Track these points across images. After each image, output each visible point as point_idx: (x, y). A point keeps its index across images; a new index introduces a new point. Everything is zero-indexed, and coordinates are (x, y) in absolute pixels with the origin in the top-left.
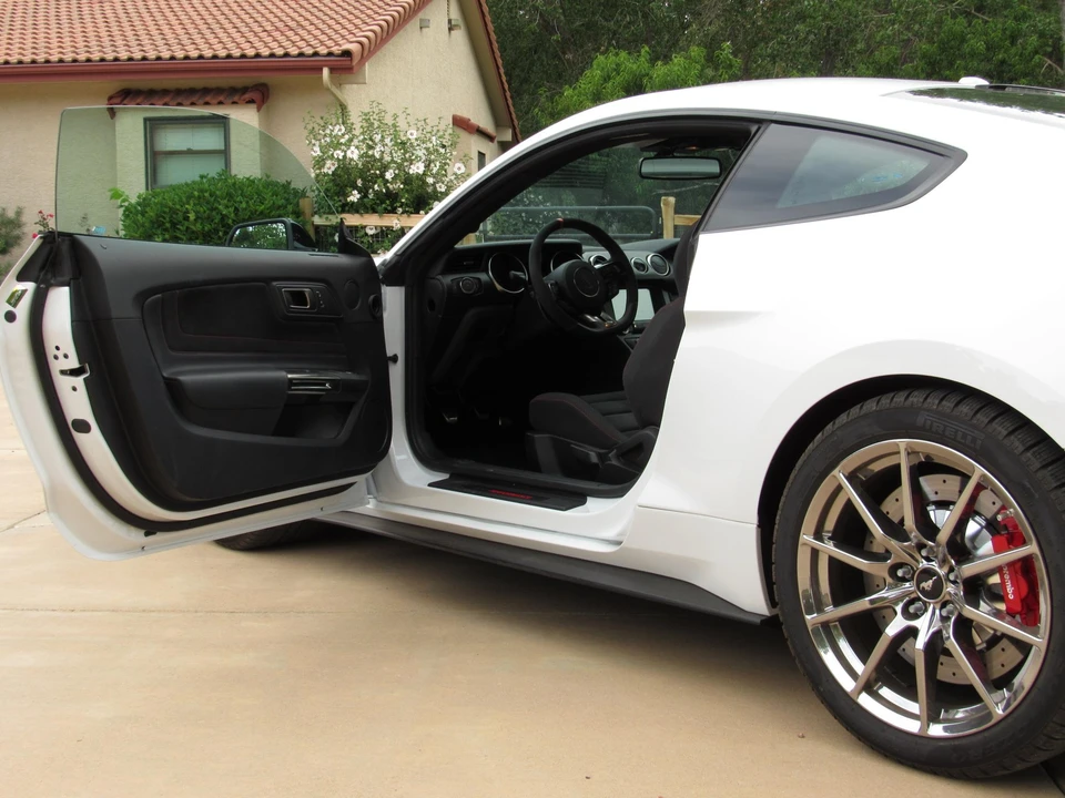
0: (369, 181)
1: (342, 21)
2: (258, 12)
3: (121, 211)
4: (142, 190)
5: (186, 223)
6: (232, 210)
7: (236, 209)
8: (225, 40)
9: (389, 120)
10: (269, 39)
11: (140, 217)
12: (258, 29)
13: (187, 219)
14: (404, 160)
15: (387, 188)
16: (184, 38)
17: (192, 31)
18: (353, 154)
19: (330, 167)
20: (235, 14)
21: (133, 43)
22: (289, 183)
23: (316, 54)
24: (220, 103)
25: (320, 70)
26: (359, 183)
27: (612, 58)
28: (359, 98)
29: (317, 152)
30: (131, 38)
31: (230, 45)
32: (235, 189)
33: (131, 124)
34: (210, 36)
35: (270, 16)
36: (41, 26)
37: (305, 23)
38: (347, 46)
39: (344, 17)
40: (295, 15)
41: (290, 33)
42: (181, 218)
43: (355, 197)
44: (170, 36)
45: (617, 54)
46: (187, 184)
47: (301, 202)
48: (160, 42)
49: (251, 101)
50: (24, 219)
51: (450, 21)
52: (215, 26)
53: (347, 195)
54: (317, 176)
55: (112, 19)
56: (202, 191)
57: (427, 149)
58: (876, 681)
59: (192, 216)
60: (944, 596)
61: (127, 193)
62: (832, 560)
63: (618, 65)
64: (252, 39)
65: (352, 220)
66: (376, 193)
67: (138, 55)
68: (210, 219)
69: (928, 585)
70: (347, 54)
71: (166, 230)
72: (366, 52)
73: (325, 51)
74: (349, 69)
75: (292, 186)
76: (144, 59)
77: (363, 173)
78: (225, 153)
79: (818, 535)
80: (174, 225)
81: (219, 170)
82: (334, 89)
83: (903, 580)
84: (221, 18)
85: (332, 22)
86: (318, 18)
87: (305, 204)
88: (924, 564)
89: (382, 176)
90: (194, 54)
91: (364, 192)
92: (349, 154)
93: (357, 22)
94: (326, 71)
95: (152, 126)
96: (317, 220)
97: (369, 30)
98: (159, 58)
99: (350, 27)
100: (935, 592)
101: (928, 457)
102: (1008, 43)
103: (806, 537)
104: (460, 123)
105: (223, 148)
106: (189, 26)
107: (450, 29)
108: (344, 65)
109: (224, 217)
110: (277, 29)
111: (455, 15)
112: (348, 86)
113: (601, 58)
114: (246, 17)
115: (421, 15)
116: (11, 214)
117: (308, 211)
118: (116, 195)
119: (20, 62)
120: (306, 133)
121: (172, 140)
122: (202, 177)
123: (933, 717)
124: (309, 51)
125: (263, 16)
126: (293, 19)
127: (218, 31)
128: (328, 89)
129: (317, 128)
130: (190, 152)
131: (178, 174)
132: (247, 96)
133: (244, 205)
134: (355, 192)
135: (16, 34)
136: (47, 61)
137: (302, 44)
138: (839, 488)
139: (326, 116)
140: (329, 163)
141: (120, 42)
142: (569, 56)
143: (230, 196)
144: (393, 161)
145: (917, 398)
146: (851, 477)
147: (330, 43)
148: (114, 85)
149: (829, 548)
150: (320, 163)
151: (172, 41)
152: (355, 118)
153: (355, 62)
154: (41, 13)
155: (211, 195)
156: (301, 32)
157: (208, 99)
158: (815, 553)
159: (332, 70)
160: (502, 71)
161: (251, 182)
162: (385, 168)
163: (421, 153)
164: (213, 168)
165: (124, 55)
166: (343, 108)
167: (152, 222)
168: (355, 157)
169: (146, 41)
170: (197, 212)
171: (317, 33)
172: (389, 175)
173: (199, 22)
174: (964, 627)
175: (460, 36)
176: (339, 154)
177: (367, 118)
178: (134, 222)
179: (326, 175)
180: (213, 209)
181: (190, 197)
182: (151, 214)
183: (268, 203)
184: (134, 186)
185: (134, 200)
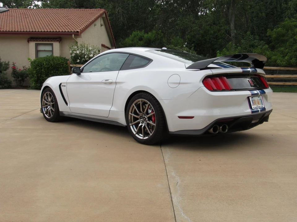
0: (81, 58)
1: (77, 25)
2: (60, 22)
3: (30, 62)
4: (35, 58)
5: (44, 65)
6: (53, 63)
7: (54, 63)
8: (53, 28)
9: (86, 46)
10: (61, 28)
11: (34, 64)
12: (59, 26)
13: (44, 64)
14: (89, 54)
15: (85, 60)
16: (44, 27)
17: (46, 25)
18: (78, 52)
19: (73, 55)
20: (55, 22)
21: (33, 28)
22: (65, 58)
23: (71, 32)
24: (51, 41)
25: (72, 35)
26: (80, 58)
27: (136, 32)
28: (80, 41)
29: (71, 52)
30: (33, 27)
31: (54, 29)
32: (54, 58)
33: (32, 45)
34: (49, 27)
35: (62, 23)
36: (13, 23)
37: (69, 25)
38: (78, 30)
39: (78, 24)
40: (67, 23)
41: (66, 27)
42: (43, 64)
43: (78, 61)
44: (41, 26)
45: (137, 32)
46: (44, 57)
47: (68, 61)
48: (39, 28)
49: (58, 41)
50: (10, 63)
51: (101, 24)
52: (50, 25)
53: (77, 60)
54: (71, 56)
55: (29, 22)
56: (47, 59)
57: (94, 52)
58: (138, 132)
59: (45, 64)
60: (146, 120)
61: (31, 59)
62: (133, 116)
63: (138, 34)
64: (58, 28)
65: (78, 66)
66: (83, 60)
67: (34, 30)
68: (49, 64)
69: (144, 119)
70: (78, 32)
71: (40, 67)
72: (82, 31)
73: (73, 31)
74: (78, 35)
75: (66, 58)
76: (35, 31)
77: (80, 56)
78: (52, 51)
79: (131, 113)
80: (41, 65)
81: (51, 55)
82: (75, 39)
83: (142, 118)
84: (52, 23)
85: (75, 25)
86: (72, 24)
87: (68, 62)
88: (144, 116)
89: (84, 57)
90: (43, 31)
91: (80, 60)
92: (77, 52)
93: (80, 25)
94: (73, 35)
95: (37, 45)
96: (71, 65)
97: (83, 26)
98: (41, 31)
99: (79, 26)
100: (145, 120)
101: (144, 101)
102: (218, 32)
103: (130, 113)
104: (103, 46)
105: (52, 50)
106: (45, 24)
107: (101, 26)
108: (77, 34)
109: (51, 64)
110: (64, 26)
111: (102, 23)
112: (78, 38)
113: (134, 32)
114: (57, 23)
115: (94, 23)
116: (7, 62)
117: (69, 63)
118: (29, 59)
119: (9, 31)
120: (69, 48)
121: (41, 48)
122: (47, 56)
123: (144, 137)
124: (70, 31)
125: (61, 23)
126: (67, 24)
127: (51, 26)
128: (74, 39)
129: (71, 47)
130: (45, 51)
131: (42, 55)
132: (57, 40)
133: (55, 62)
134: (79, 60)
135: (8, 25)
136: (15, 31)
137: (68, 29)
138: (134, 107)
139: (73, 44)
140: (73, 54)
141: (30, 27)
142: (128, 31)
143: (53, 60)
144: (87, 54)
145: (142, 93)
146: (135, 105)
147: (74, 29)
148: (29, 36)
149: (133, 115)
150: (71, 54)
151: (41, 28)
152: (79, 45)
153: (79, 33)
154: (13, 20)
155: (49, 60)
156: (68, 27)
157: (49, 40)
158: (131, 115)
159: (74, 35)
160: (113, 34)
161: (57, 57)
162: (85, 55)
163: (92, 53)
164: (49, 54)
165: (31, 30)
166: (77, 43)
167: (36, 65)
168: (78, 53)
169: (36, 27)
170: (46, 63)
171: (72, 27)
172: (86, 57)
173: (47, 23)
174: (148, 124)
175: (103, 27)
176: (75, 52)
177: (81, 45)
178: (33, 65)
179: (73, 56)
180: (49, 63)
181: (45, 60)
182: (36, 63)
183: (60, 61)
184: (33, 57)
185: (33, 60)
